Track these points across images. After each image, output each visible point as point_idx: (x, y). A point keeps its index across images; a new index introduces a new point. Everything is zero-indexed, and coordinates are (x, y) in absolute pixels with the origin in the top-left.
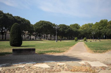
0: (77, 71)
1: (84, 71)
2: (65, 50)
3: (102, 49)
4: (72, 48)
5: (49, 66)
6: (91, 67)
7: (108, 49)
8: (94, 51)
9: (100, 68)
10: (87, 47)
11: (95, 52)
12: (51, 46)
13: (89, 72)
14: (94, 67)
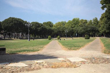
0: (58, 67)
1: (65, 66)
2: (39, 49)
3: (75, 47)
4: (46, 46)
5: (26, 64)
6: (71, 62)
9: (80, 62)
10: (61, 44)
11: (70, 49)
12: (23, 45)
13: (70, 67)
14: (74, 62)
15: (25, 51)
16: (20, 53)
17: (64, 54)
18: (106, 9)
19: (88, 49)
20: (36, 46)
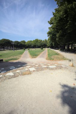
0: (25, 75)
1: (27, 74)
2: (19, 57)
3: (35, 55)
4: (22, 56)
5: (13, 74)
7: (38, 55)
9: (33, 71)
11: (33, 57)
12: (11, 55)
13: (29, 74)
14: (31, 71)
15: (12, 59)
16: (10, 61)
17: (30, 61)
18: (49, 37)
19: (40, 57)
20: (17, 55)
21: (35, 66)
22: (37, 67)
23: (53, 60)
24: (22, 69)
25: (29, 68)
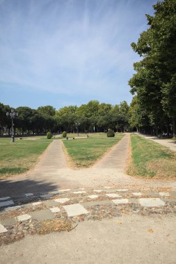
0: (47, 232)
1: (57, 229)
5: (5, 226)
6: (67, 217)
7: (98, 157)
8: (77, 164)
9: (78, 218)
14: (70, 217)
17: (68, 178)
19: (106, 165)
21: (87, 200)
22: (92, 204)
23: (152, 175)
24: (39, 209)
25: (66, 204)
